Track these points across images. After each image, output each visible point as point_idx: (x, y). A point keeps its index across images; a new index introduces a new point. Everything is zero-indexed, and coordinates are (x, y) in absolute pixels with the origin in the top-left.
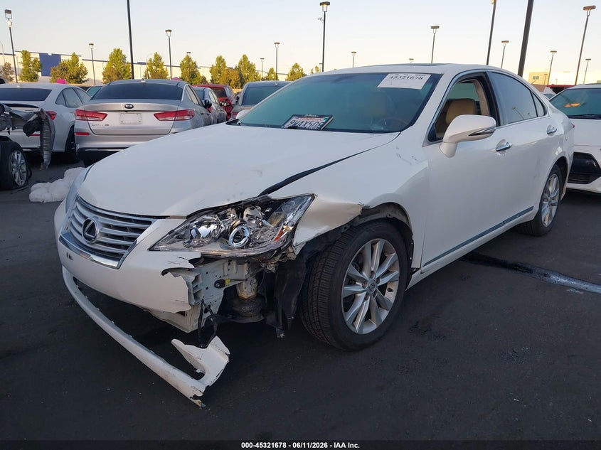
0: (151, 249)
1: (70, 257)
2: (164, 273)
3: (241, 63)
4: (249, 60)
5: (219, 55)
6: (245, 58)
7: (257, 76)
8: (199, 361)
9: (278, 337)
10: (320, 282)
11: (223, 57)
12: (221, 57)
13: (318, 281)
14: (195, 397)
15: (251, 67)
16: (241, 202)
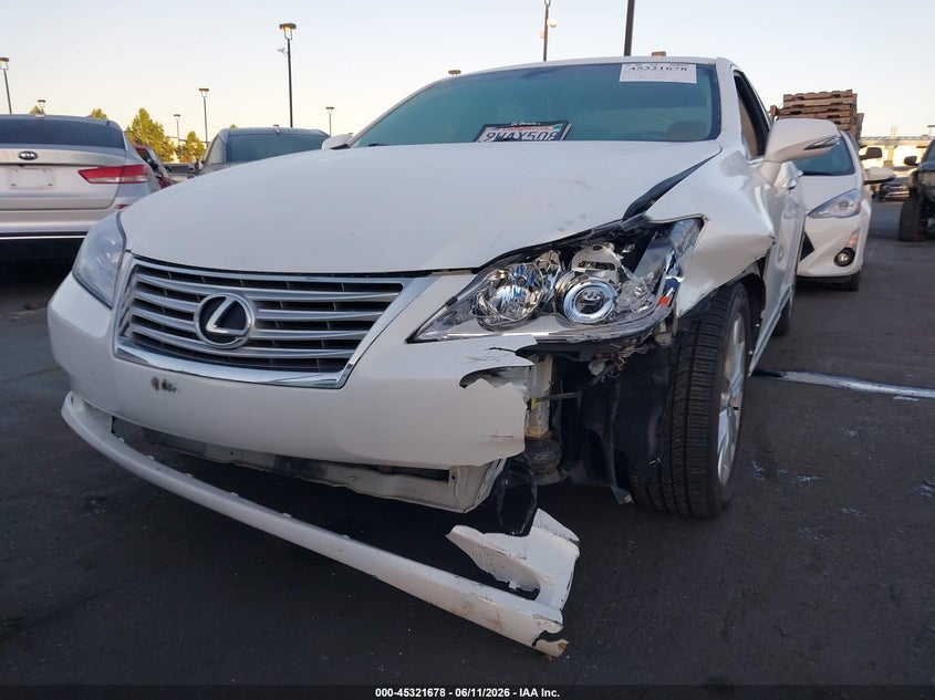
0: (411, 340)
1: (166, 386)
2: (466, 381)
3: (136, 122)
4: (151, 117)
5: (97, 108)
6: (143, 113)
7: (166, 143)
8: (523, 562)
9: (620, 502)
10: (689, 390)
11: (104, 112)
12: (100, 111)
13: (684, 390)
14: (546, 636)
15: (155, 130)
16: (590, 231)
